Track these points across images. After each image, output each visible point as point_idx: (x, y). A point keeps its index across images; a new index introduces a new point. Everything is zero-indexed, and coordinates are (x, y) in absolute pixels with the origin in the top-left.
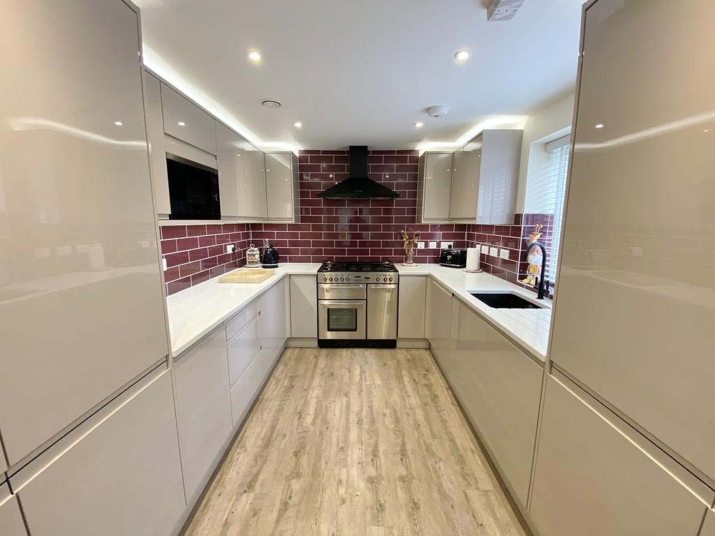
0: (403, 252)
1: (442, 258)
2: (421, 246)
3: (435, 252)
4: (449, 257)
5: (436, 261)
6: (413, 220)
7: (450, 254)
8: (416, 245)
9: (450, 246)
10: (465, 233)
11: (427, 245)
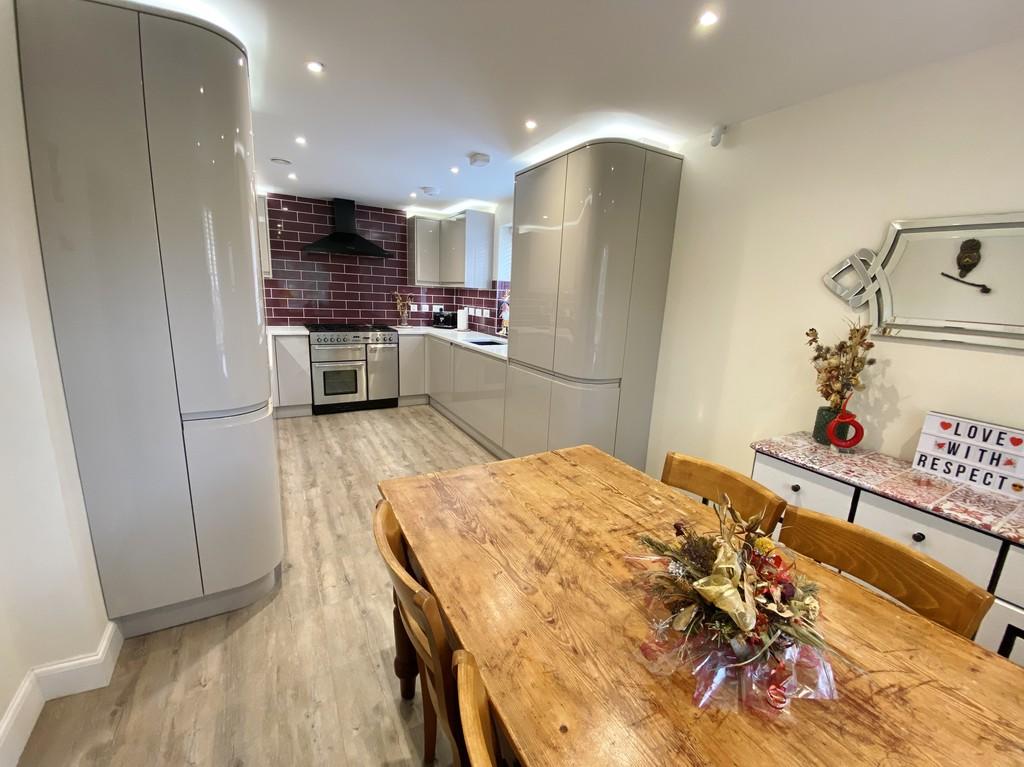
0: (397, 315)
1: (435, 321)
2: (414, 308)
3: (428, 315)
4: (442, 319)
5: (429, 324)
6: (404, 282)
7: (443, 316)
8: (409, 308)
9: (441, 310)
10: (454, 296)
11: (419, 308)
